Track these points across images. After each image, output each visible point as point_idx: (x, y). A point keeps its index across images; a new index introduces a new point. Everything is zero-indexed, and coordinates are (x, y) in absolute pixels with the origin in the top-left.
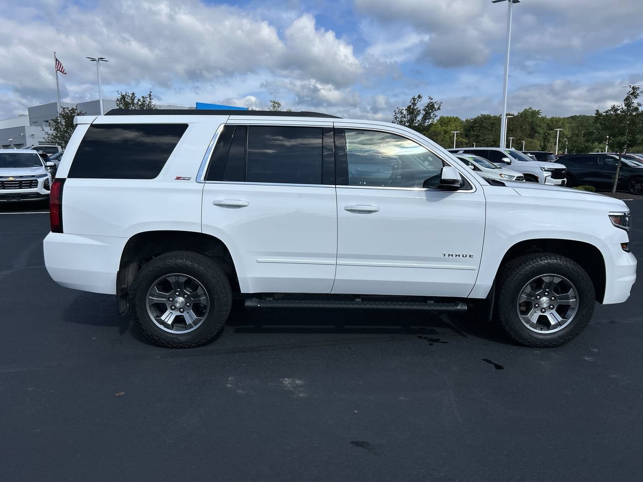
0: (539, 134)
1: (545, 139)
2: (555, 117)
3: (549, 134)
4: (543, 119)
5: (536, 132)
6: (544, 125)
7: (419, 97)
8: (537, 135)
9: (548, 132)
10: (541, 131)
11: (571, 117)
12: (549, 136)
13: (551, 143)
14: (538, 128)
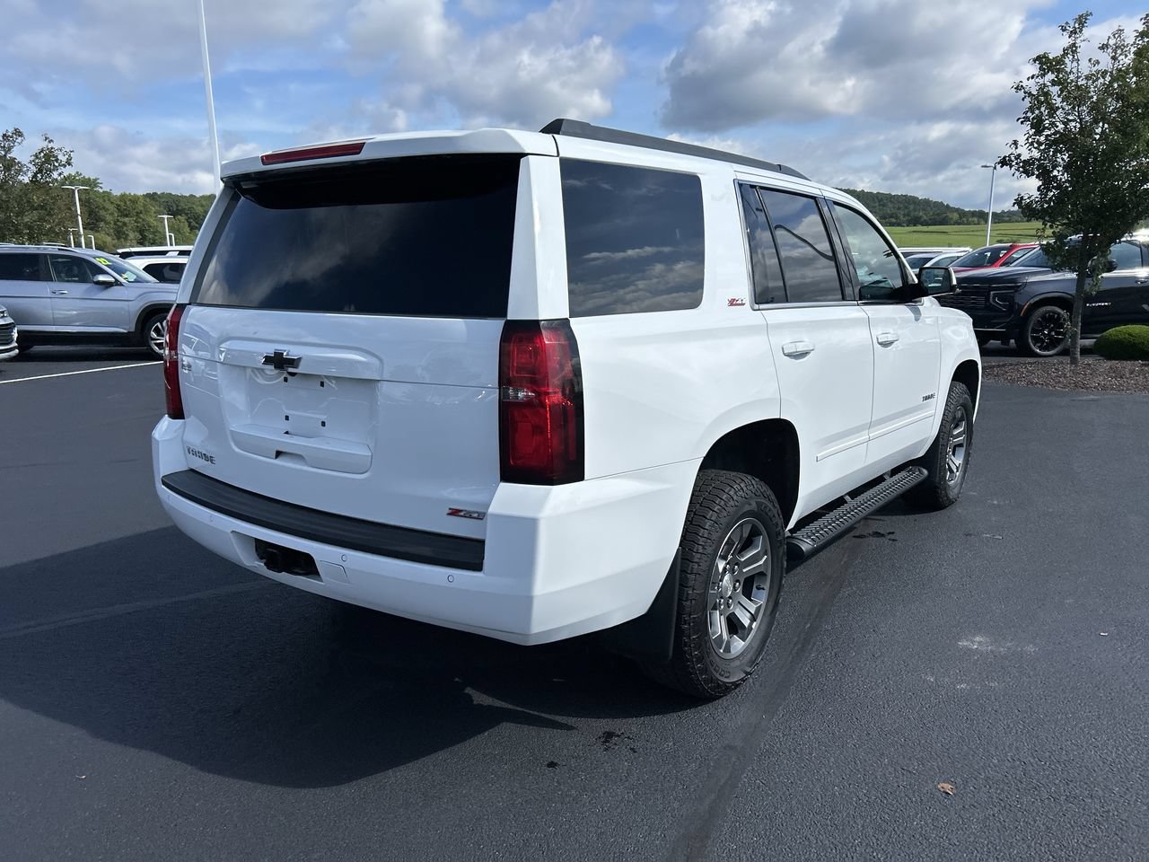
0: (106, 223)
1: (119, 232)
2: (128, 193)
3: (125, 224)
4: (107, 195)
5: (99, 219)
6: (112, 208)
7: (18, 133)
8: (102, 224)
9: (122, 220)
10: (109, 218)
11: (148, 195)
12: (125, 228)
13: (131, 240)
14: (102, 213)
